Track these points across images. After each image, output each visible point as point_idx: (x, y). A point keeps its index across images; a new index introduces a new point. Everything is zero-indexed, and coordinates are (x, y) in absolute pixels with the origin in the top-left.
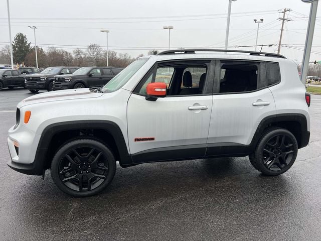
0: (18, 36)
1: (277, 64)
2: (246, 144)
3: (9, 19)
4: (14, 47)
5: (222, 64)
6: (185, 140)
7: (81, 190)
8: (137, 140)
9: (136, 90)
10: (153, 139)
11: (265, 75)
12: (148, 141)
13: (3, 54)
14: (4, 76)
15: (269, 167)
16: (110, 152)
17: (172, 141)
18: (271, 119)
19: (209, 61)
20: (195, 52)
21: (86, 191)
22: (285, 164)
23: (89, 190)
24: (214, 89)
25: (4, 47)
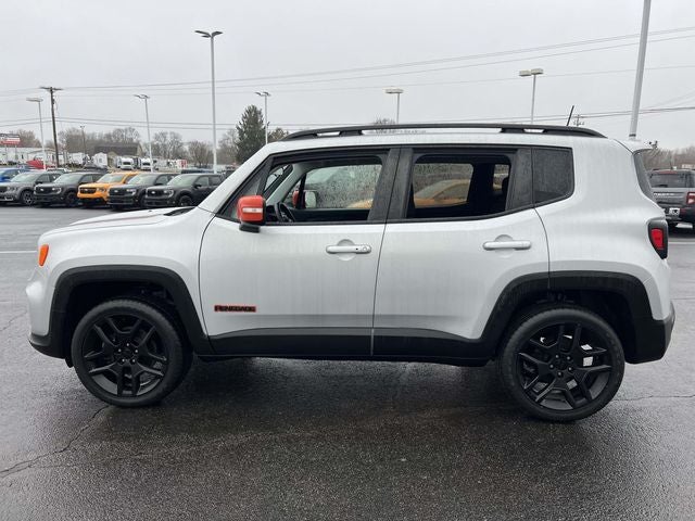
0: (249, 112)
1: (568, 151)
2: (469, 337)
3: (213, 82)
4: (241, 132)
5: (418, 156)
6: (324, 317)
7: (120, 394)
8: (218, 308)
9: (225, 211)
10: (252, 309)
11: (528, 178)
12: (243, 313)
13: (224, 145)
14: (196, 186)
15: (538, 398)
16: (170, 327)
17: (294, 317)
18: (533, 281)
19: (385, 149)
20: (363, 132)
21: (128, 396)
22: (587, 396)
23: (134, 396)
24: (391, 211)
25: (226, 132)
